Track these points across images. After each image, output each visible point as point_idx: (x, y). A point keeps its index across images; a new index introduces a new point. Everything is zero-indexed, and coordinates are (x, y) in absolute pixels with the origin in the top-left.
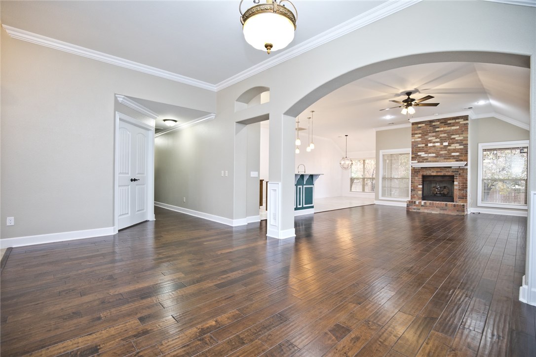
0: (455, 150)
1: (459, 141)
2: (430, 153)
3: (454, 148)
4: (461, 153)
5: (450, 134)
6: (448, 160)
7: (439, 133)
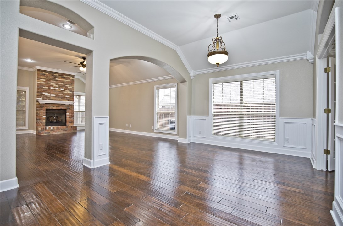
0: (67, 94)
1: (70, 89)
2: (52, 94)
3: (67, 92)
4: (71, 97)
5: (65, 83)
6: (64, 100)
7: (58, 82)
